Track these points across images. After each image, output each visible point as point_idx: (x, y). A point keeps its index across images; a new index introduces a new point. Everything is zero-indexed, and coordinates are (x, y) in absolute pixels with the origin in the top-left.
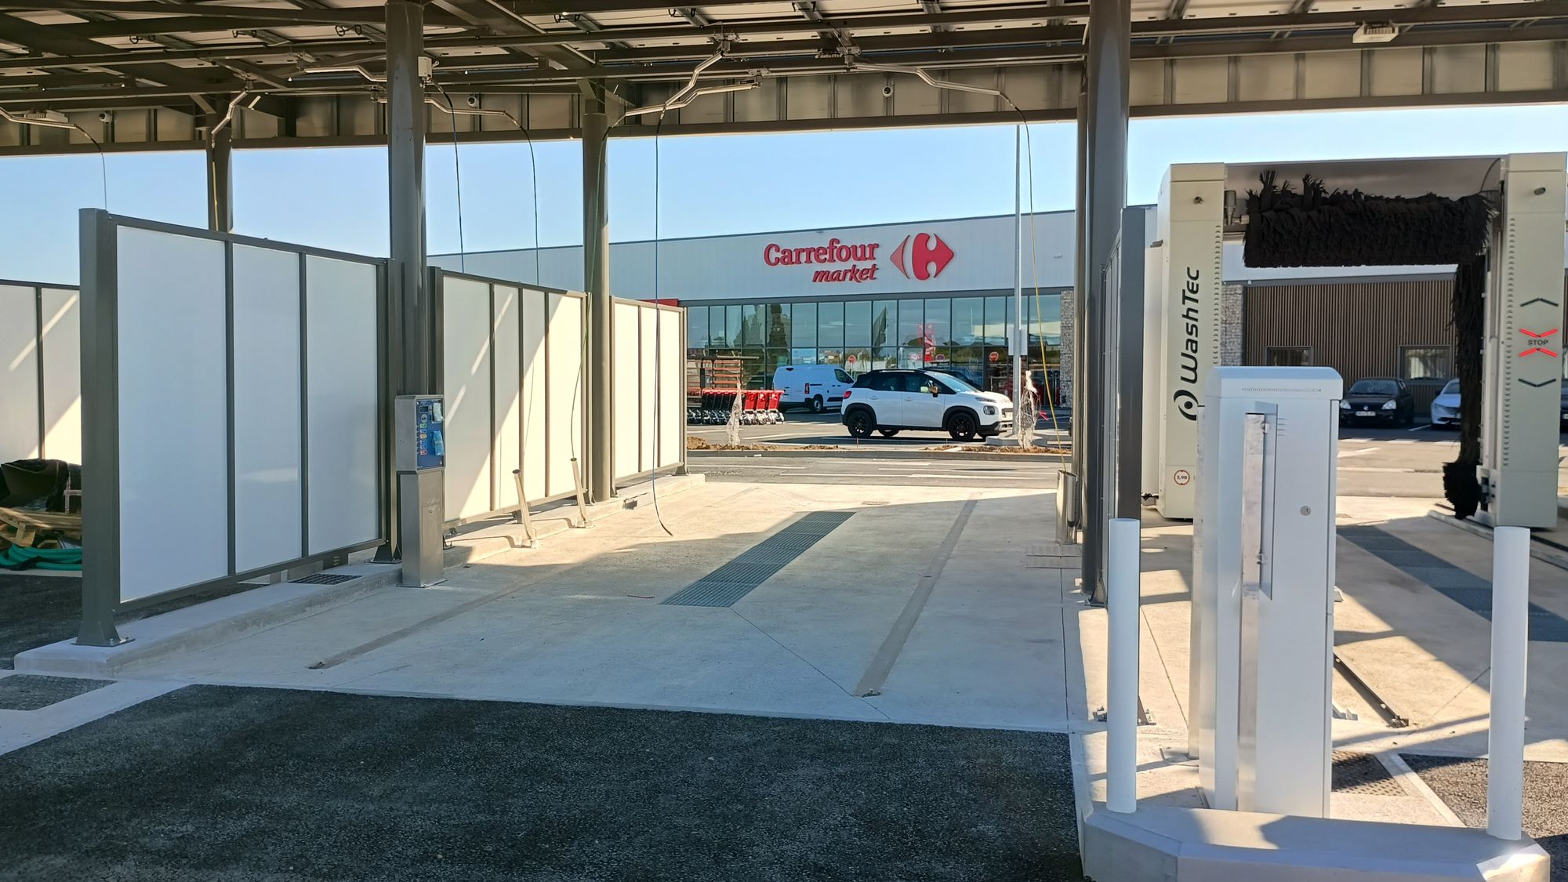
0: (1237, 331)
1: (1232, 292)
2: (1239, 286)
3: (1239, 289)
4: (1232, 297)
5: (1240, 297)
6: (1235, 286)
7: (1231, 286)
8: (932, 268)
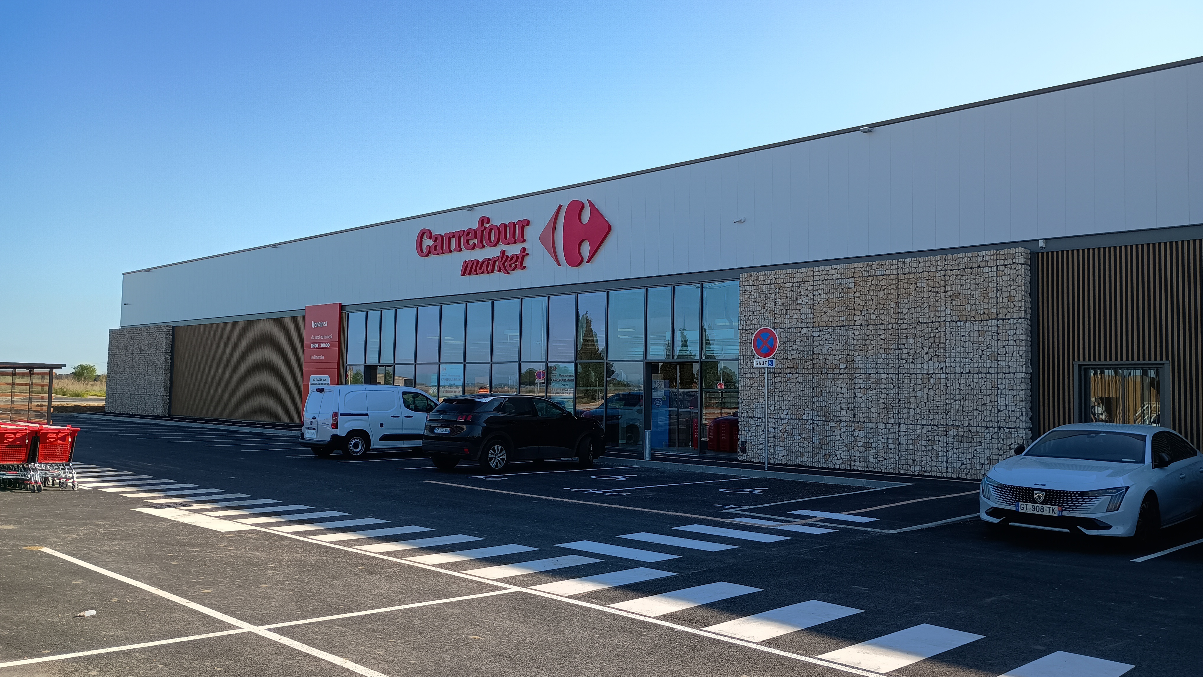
0: (1019, 332)
1: (1007, 262)
2: (1020, 250)
3: (1020, 255)
4: (1007, 271)
5: (1022, 270)
6: (1012, 251)
7: (1005, 251)
8: (586, 249)
